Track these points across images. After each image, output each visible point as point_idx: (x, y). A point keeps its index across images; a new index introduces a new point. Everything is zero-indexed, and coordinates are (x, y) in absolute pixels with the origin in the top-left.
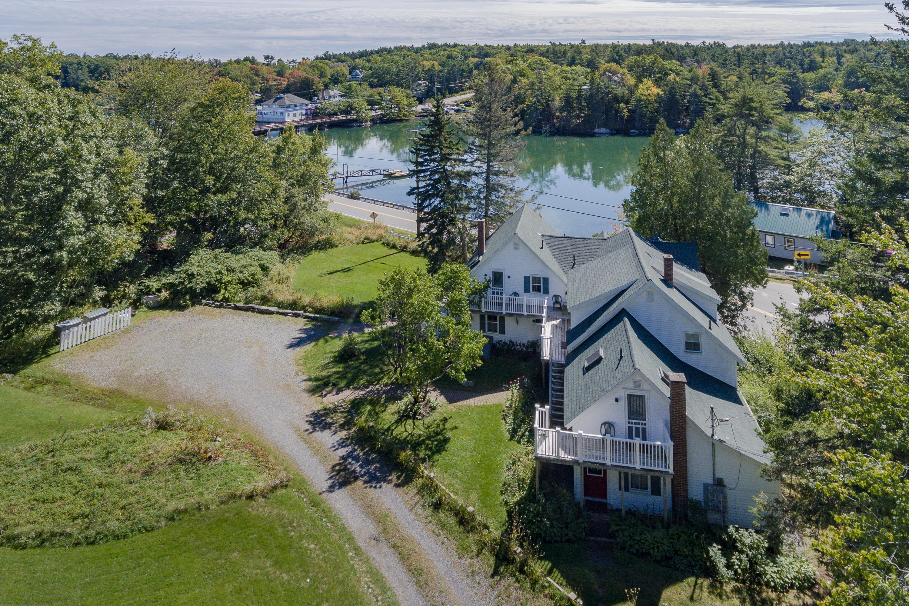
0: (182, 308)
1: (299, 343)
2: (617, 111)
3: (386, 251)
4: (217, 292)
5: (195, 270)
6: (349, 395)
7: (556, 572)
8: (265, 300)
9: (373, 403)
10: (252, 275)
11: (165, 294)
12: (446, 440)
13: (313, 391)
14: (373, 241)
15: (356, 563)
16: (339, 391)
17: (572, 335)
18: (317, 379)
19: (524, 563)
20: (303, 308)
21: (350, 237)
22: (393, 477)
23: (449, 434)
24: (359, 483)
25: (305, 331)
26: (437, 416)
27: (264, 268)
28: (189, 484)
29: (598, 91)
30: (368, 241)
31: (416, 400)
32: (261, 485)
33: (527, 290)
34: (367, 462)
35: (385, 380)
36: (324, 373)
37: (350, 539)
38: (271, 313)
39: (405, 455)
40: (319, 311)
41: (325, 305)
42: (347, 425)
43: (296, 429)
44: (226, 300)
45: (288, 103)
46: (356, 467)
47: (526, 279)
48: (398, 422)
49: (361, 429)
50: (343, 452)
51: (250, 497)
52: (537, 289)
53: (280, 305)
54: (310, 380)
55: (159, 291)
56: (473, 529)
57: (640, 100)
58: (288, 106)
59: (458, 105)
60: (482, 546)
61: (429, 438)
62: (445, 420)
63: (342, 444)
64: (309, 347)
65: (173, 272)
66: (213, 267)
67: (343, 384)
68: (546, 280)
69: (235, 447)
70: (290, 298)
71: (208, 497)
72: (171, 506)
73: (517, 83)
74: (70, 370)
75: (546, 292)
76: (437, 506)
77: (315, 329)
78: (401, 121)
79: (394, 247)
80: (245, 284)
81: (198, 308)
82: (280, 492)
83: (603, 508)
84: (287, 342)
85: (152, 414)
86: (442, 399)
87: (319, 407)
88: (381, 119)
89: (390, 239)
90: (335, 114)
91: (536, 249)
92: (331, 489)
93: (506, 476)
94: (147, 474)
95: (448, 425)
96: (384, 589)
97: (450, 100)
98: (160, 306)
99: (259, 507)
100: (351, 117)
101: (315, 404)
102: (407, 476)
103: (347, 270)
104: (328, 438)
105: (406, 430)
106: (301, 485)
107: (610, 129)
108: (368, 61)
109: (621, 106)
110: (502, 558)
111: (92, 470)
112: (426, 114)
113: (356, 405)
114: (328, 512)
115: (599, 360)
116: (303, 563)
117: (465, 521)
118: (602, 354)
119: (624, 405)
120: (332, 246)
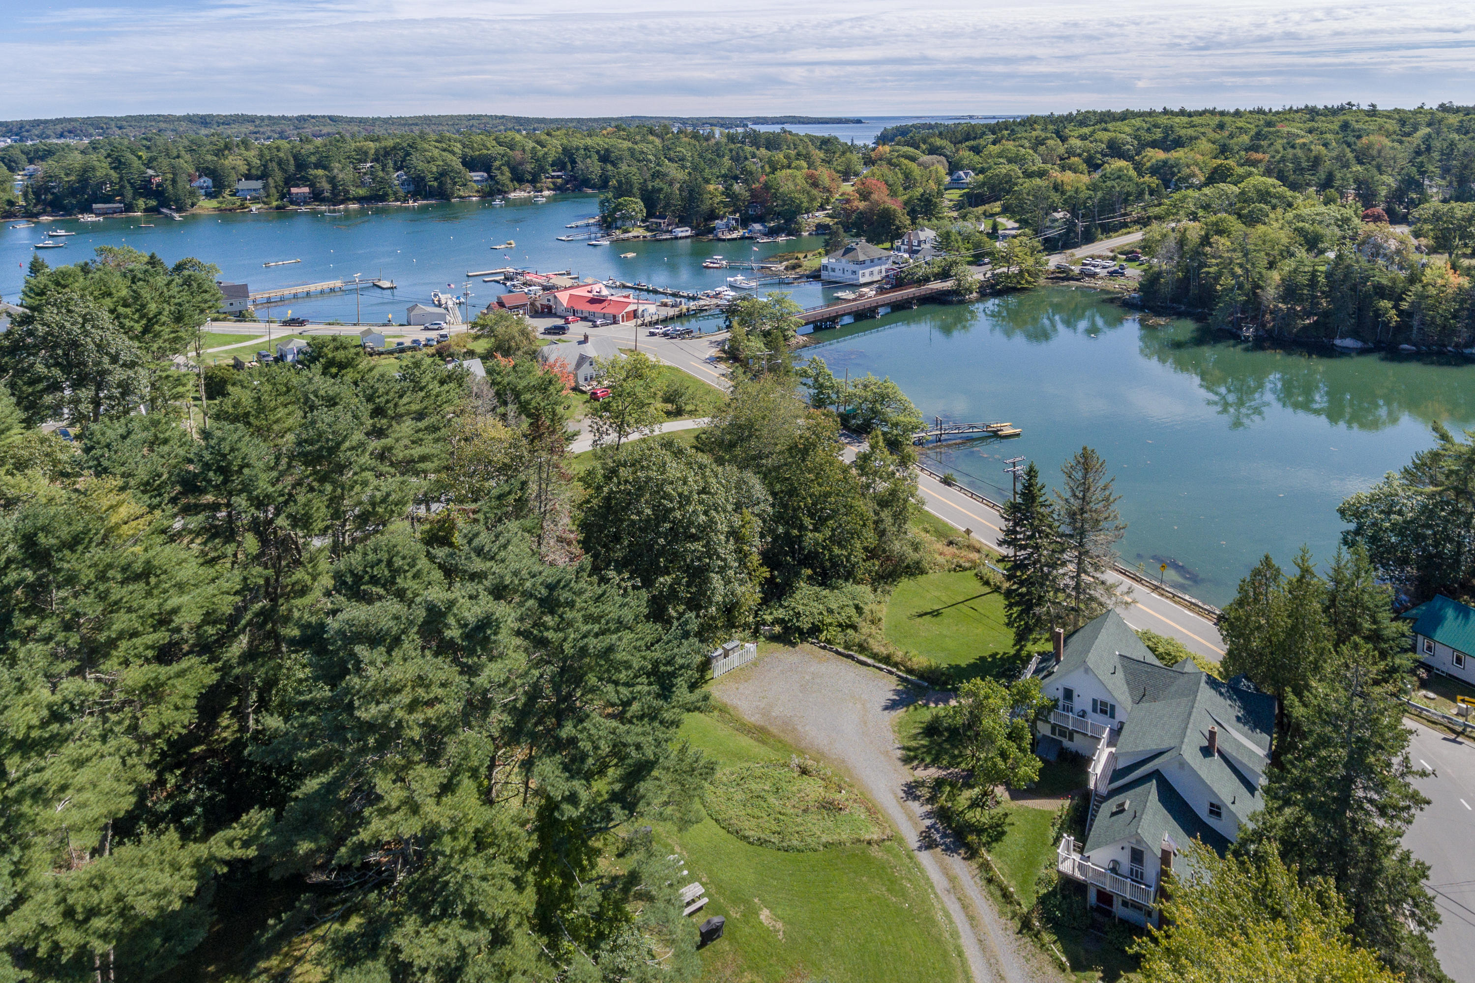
0: (794, 645)
1: (892, 706)
2: (1377, 314)
3: (978, 588)
4: (821, 631)
5: (800, 608)
6: (933, 773)
7: (1058, 944)
8: (862, 649)
9: (953, 785)
10: (849, 617)
11: (777, 629)
12: (1003, 833)
13: (906, 760)
14: (965, 569)
15: (934, 901)
16: (926, 767)
18: (908, 749)
19: (1039, 932)
20: (896, 665)
21: (940, 559)
22: (962, 851)
23: (1006, 828)
24: (939, 850)
25: (897, 692)
26: (999, 810)
27: (858, 608)
28: (830, 824)
29: (1347, 276)
30: (960, 568)
31: (985, 794)
32: (875, 837)
33: (1094, 711)
34: (944, 835)
35: (963, 765)
36: (913, 744)
37: (932, 887)
38: (869, 665)
39: (972, 838)
40: (910, 671)
41: (916, 667)
42: (931, 800)
43: (895, 794)
44: (828, 641)
45: (862, 258)
46: (937, 837)
47: (1096, 700)
48: (970, 807)
49: (942, 807)
50: (928, 822)
51: (869, 843)
52: (1104, 713)
53: (874, 656)
54: (904, 748)
55: (773, 624)
56: (1011, 903)
57: (1422, 297)
58: (864, 262)
59: (1114, 259)
60: (1014, 915)
61: (991, 827)
62: (1006, 815)
63: (928, 815)
64: (901, 712)
65: (781, 606)
66: (817, 607)
67: (928, 760)
68: (1113, 707)
69: (855, 801)
70: (884, 652)
71: (844, 837)
72: (825, 838)
74: (726, 700)
75: (1112, 717)
76: (990, 881)
77: (907, 691)
78: (1024, 289)
79: (987, 583)
80: (844, 627)
81: (806, 646)
82: (888, 843)
83: (1109, 914)
84: (883, 703)
85: (796, 760)
86: (1006, 795)
87: (911, 779)
88: (992, 286)
89: (984, 571)
90: (926, 280)
91: (1105, 678)
92: (920, 849)
93: (1042, 872)
94: (805, 811)
95: (1007, 821)
96: (951, 922)
97: (1103, 246)
98: (774, 638)
99: (875, 852)
100: (949, 284)
101: (907, 775)
102: (972, 854)
103: (935, 614)
104: (918, 808)
105: (975, 816)
106: (901, 841)
107: (1364, 341)
108: (976, 150)
109: (1385, 304)
110: (1026, 925)
111: (772, 800)
112: (1063, 275)
113: (939, 784)
114: (917, 865)
115: (1123, 810)
116: (904, 894)
117: (1006, 896)
118: (1126, 806)
119: (1127, 853)
120: (922, 572)
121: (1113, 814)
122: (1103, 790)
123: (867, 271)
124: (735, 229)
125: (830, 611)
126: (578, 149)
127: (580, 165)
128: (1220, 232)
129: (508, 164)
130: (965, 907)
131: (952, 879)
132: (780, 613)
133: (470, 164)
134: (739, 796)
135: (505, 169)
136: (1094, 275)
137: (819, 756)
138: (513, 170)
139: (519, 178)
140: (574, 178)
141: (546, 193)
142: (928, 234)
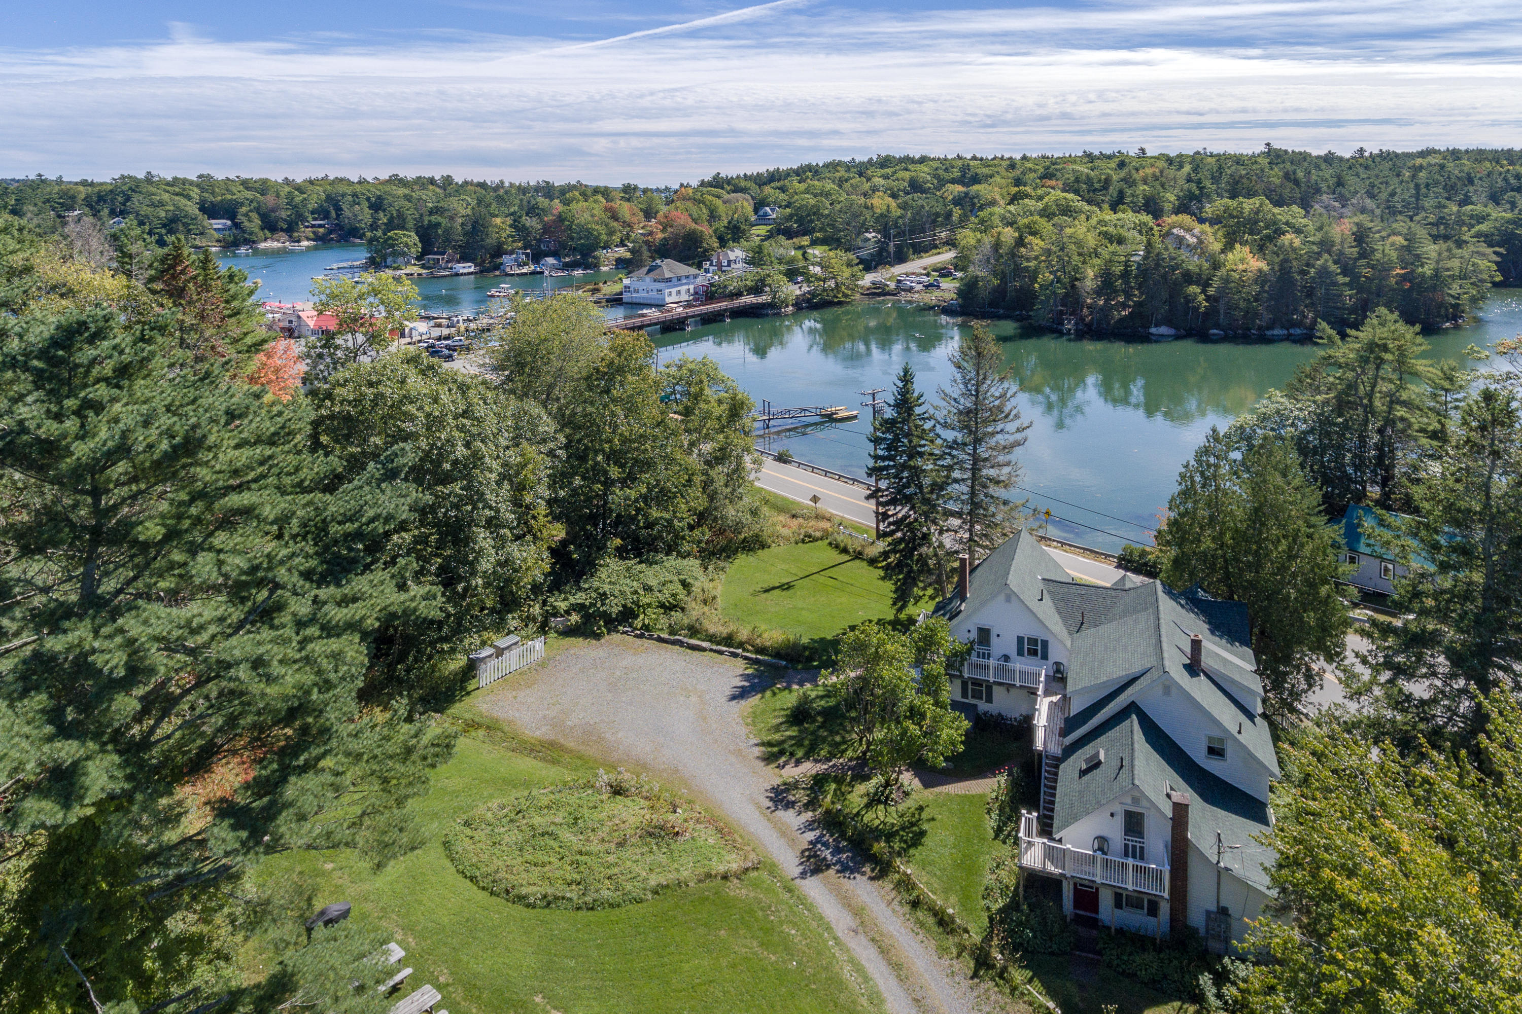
0: (597, 636)
1: (741, 694)
2: (1189, 299)
3: (835, 557)
4: (636, 617)
5: (607, 588)
6: (809, 768)
7: (1036, 982)
8: (693, 631)
9: (839, 781)
10: (674, 595)
11: (575, 618)
12: (923, 833)
13: (769, 759)
14: (816, 540)
15: (836, 951)
16: (798, 763)
17: (1070, 724)
18: (770, 744)
19: (1004, 969)
20: (741, 645)
21: (785, 532)
22: (867, 869)
23: (925, 827)
24: (831, 872)
25: (747, 677)
26: (910, 803)
27: (685, 584)
28: (664, 859)
29: (1158, 265)
30: (809, 538)
31: (887, 784)
32: (734, 866)
33: (1020, 653)
34: (837, 851)
35: (850, 753)
36: (777, 737)
37: (829, 929)
38: (704, 650)
39: (879, 847)
40: (761, 650)
41: (768, 644)
42: (811, 804)
43: (758, 806)
44: (646, 627)
45: (668, 276)
46: (827, 854)
47: (1020, 640)
48: (868, 806)
49: (828, 812)
50: (811, 836)
51: (725, 877)
52: (1033, 653)
53: (711, 638)
54: (763, 744)
55: (568, 612)
56: (952, 932)
57: (1227, 280)
58: (669, 281)
59: (928, 275)
60: (962, 949)
61: (903, 828)
62: (921, 809)
63: (809, 826)
64: (754, 700)
65: (580, 589)
66: (628, 585)
67: (800, 754)
68: (1045, 644)
69: (698, 821)
70: (724, 631)
71: (685, 874)
72: (653, 882)
73: (1024, 246)
74: (497, 713)
75: (1045, 657)
76: (915, 904)
77: (759, 675)
78: (840, 303)
79: (845, 551)
80: (668, 608)
81: (616, 637)
82: (753, 874)
83: (1094, 923)
84: (728, 692)
85: (604, 777)
86: (917, 783)
87: (778, 781)
88: (809, 301)
89: (840, 538)
90: (739, 294)
91: (1033, 604)
92: (803, 875)
93: (989, 879)
94: (620, 845)
95: (924, 815)
96: (866, 979)
97: (916, 265)
98: (570, 632)
99: (735, 889)
100: (764, 299)
101: (773, 776)
102: (883, 869)
103: (786, 587)
104: (793, 819)
105: (876, 817)
106: (772, 869)
107: (1176, 328)
108: (783, 189)
109: (1194, 289)
110: (982, 962)
111: (567, 835)
112: (878, 291)
113: (819, 782)
114: (802, 900)
115: (1098, 764)
116: (787, 947)
117: (944, 922)
118: (1102, 757)
119: (1120, 821)
120: (764, 546)
121: (1083, 773)
122: (1055, 749)
123: (674, 290)
124: (525, 264)
125: (648, 589)
126: (344, 196)
127: (347, 213)
128: (1033, 234)
129: (257, 210)
130: (884, 951)
131: (858, 912)
132: (580, 598)
133: (212, 213)
134: (512, 837)
135: (254, 215)
136: (910, 290)
137: (642, 766)
138: (264, 217)
139: (271, 227)
140: (340, 227)
141: (305, 243)
142: (737, 253)
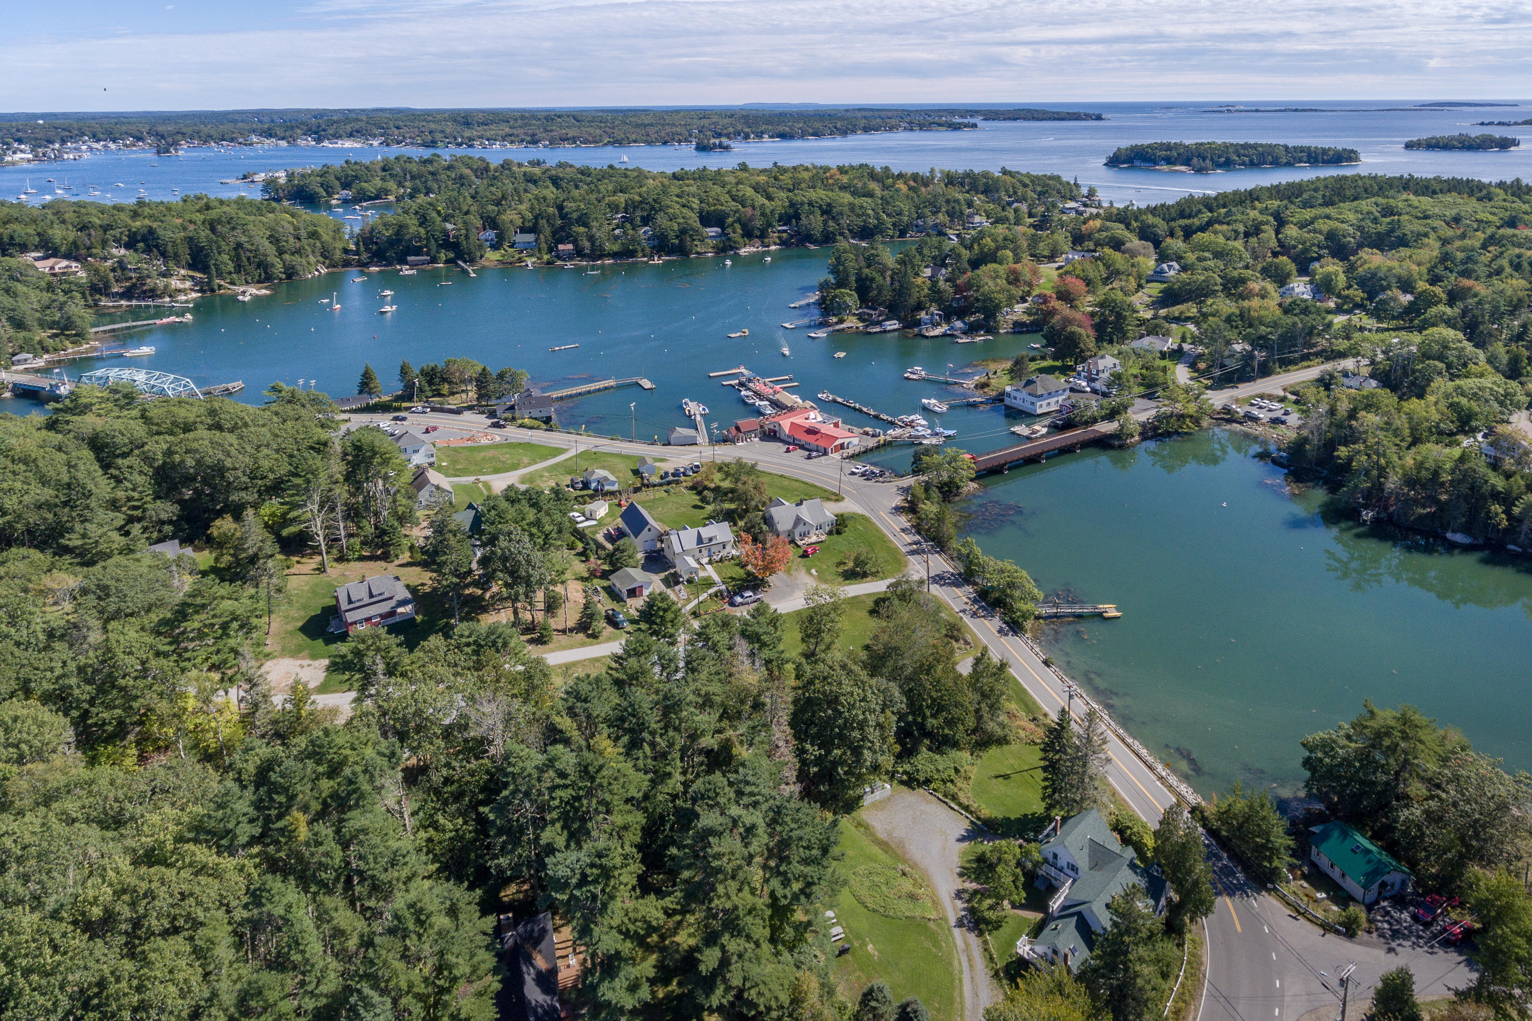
0: (913, 789)
1: (962, 839)
2: (1489, 515)
4: (931, 783)
5: (920, 766)
6: (974, 886)
8: (954, 798)
9: (982, 895)
10: (950, 775)
11: (905, 777)
12: (1001, 927)
13: (961, 875)
15: (955, 956)
16: (971, 882)
18: (964, 869)
19: (1002, 978)
20: (971, 813)
21: (1022, 734)
22: (976, 932)
23: (1003, 924)
24: (965, 929)
25: (967, 831)
26: (1002, 914)
27: (957, 769)
28: (911, 906)
30: (1033, 742)
31: (998, 903)
32: (933, 917)
33: (1068, 868)
34: (970, 922)
36: (968, 866)
37: (956, 948)
38: (954, 810)
39: (984, 926)
40: (979, 818)
41: (982, 816)
42: (968, 901)
43: (950, 895)
44: (934, 790)
45: (1040, 390)
46: (966, 922)
47: (1069, 863)
48: (988, 909)
49: (973, 906)
50: (963, 913)
51: (929, 920)
52: (1073, 870)
53: (959, 804)
54: (962, 868)
55: (903, 773)
56: (992, 962)
59: (1282, 400)
60: (992, 968)
61: (995, 922)
62: (1005, 917)
63: (964, 909)
64: (966, 844)
65: (909, 762)
66: (930, 767)
67: (973, 877)
68: (1077, 868)
69: (927, 895)
70: (967, 802)
71: (917, 915)
72: (907, 914)
74: (867, 820)
75: (1077, 873)
76: (985, 950)
77: (973, 831)
78: (1183, 434)
80: (944, 782)
81: (921, 791)
82: (939, 921)
84: (957, 836)
85: (901, 866)
86: (1009, 907)
87: (961, 887)
88: (1156, 428)
91: (1075, 852)
92: (955, 927)
93: (1010, 951)
94: (900, 897)
95: (1005, 920)
96: (960, 966)
97: (1275, 384)
98: (902, 782)
99: (931, 925)
100: (1114, 427)
101: (959, 884)
102: (981, 934)
103: (1006, 777)
104: (960, 904)
105: (991, 915)
106: (946, 921)
107: (1474, 537)
109: (1496, 508)
110: (996, 975)
111: (884, 888)
112: (1227, 416)
113: (976, 892)
114: (952, 935)
115: (1058, 928)
116: (940, 948)
117: (991, 959)
118: (1060, 927)
120: (1008, 743)
121: (1052, 929)
122: (1056, 914)
123: (1044, 403)
124: (939, 324)
125: (938, 771)
126: (802, 204)
127: (804, 221)
128: (1368, 407)
129: (739, 220)
130: (969, 960)
131: (967, 945)
132: (907, 767)
133: (706, 219)
134: (867, 883)
135: (737, 226)
136: (1255, 419)
137: (914, 866)
138: (744, 226)
139: (748, 234)
140: (798, 233)
141: (773, 248)
142: (1107, 362)
